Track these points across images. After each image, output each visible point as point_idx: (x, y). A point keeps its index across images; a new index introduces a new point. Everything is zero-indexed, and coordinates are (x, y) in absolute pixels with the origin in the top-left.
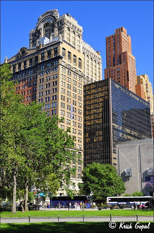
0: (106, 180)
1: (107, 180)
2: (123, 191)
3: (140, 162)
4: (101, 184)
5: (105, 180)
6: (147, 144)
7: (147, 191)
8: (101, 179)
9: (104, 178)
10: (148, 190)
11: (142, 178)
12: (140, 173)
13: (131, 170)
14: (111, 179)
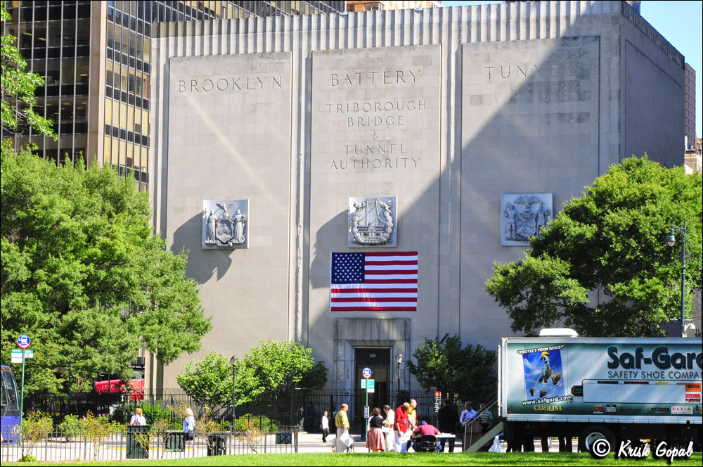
0: (84, 267)
1: (91, 267)
2: (187, 336)
3: (308, 155)
4: (49, 289)
5: (77, 264)
6: (360, 44)
7: (337, 341)
8: (52, 260)
9: (74, 252)
10: (347, 335)
11: (312, 258)
12: (301, 230)
13: (243, 204)
14: (120, 261)
